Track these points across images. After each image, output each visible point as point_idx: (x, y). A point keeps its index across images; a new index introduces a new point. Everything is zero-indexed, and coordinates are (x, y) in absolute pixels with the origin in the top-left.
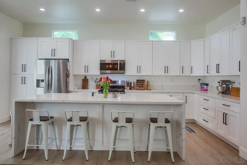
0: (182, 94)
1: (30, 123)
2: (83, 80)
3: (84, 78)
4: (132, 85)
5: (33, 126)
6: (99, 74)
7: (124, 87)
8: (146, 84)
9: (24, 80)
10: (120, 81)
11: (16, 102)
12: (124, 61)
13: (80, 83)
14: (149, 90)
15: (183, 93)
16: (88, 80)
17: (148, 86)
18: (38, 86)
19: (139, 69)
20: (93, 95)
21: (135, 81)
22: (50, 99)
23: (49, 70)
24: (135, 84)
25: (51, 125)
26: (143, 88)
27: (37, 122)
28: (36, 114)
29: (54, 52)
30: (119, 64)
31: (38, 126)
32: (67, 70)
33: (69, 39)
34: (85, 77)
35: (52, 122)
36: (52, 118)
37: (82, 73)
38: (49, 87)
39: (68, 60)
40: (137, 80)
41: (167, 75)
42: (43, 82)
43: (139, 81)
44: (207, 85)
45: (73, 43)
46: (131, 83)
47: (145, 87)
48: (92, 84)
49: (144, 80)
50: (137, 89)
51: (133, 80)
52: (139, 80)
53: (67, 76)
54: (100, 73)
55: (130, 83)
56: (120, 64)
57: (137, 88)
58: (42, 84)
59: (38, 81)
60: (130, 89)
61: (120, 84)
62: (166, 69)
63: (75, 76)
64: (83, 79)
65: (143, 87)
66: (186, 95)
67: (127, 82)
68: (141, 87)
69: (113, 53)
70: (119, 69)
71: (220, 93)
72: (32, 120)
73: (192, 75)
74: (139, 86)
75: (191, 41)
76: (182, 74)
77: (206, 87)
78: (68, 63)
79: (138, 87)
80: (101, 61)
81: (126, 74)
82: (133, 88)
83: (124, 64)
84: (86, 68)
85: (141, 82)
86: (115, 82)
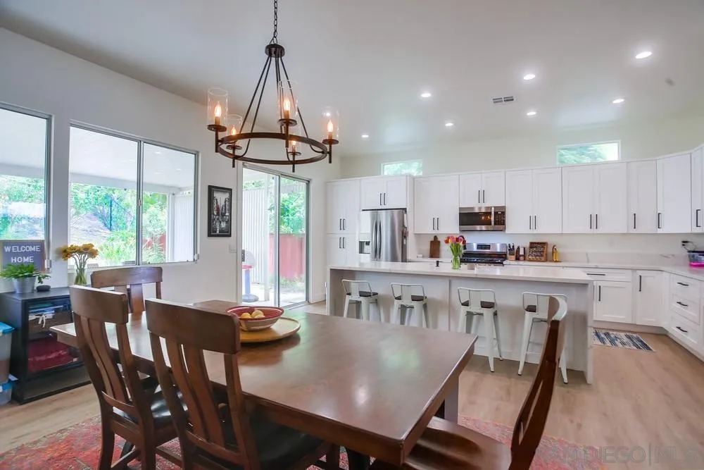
0: (630, 271)
1: (348, 298)
2: (432, 242)
3: (433, 239)
4: (522, 253)
5: (351, 302)
6: (458, 232)
7: (506, 255)
8: (550, 250)
9: (342, 243)
10: (498, 245)
11: (331, 269)
12: (504, 207)
13: (427, 247)
14: (556, 261)
15: (634, 270)
16: (439, 242)
17: (554, 254)
18: (361, 251)
19: (533, 222)
20: (438, 266)
21: (528, 245)
22: (378, 267)
23: (377, 227)
24: (527, 250)
25: (375, 304)
26: (543, 259)
27: (355, 297)
28: (355, 286)
29: (383, 197)
30: (493, 213)
31: (358, 303)
32: (404, 226)
33: (407, 176)
34: (435, 237)
35: (376, 300)
36: (375, 294)
37: (429, 230)
38: (377, 253)
39: (405, 209)
40: (531, 243)
41: (595, 232)
42: (369, 244)
43: (535, 245)
45: (413, 181)
46: (519, 248)
47: (546, 254)
48: (446, 249)
49: (544, 244)
50: (530, 260)
51: (523, 243)
52: (535, 243)
53: (404, 235)
54: (460, 231)
55: (516, 248)
56: (496, 213)
57: (531, 257)
58: (367, 249)
59: (361, 244)
60: (517, 259)
61: (499, 250)
62: (594, 221)
63: (418, 236)
65: (542, 256)
66: (640, 273)
67: (510, 247)
68: (537, 256)
69: (482, 195)
70: (493, 223)
72: (349, 294)
73: (660, 231)
74: (534, 253)
75: (657, 158)
76: (632, 231)
77: (702, 258)
78: (405, 215)
79: (534, 256)
80: (460, 208)
81: (507, 232)
82: (522, 258)
83: (503, 213)
84: (436, 222)
85: (539, 247)
86: (488, 247)
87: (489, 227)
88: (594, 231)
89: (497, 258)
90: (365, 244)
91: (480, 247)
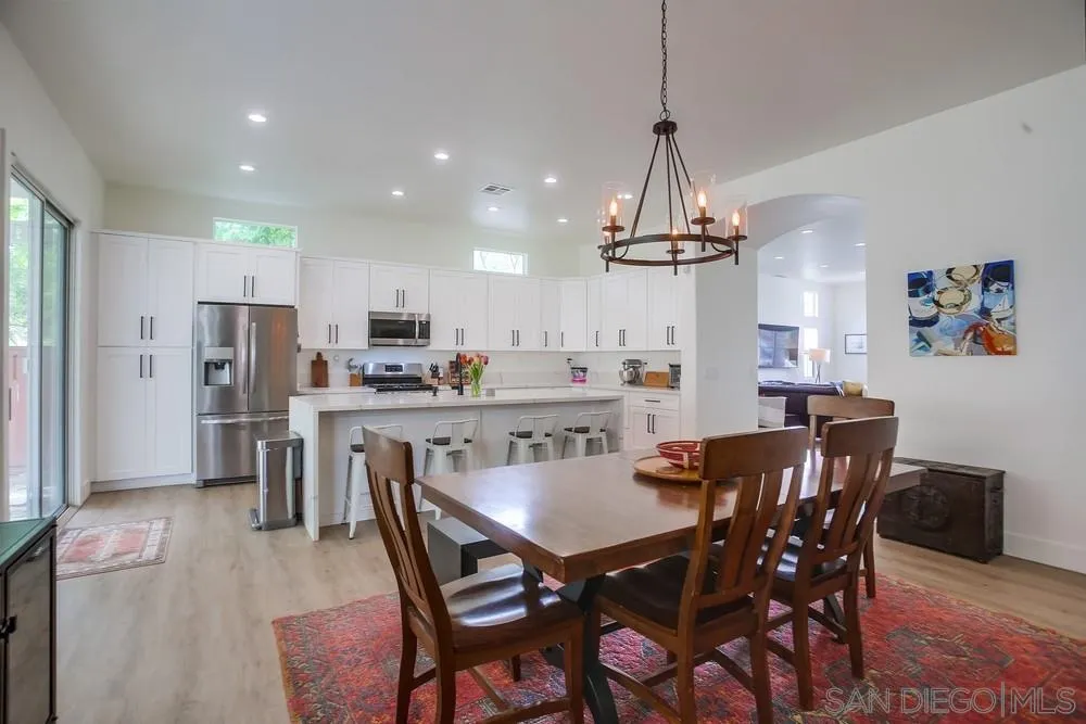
3: (315, 358)
4: (442, 375)
6: (364, 347)
7: (420, 378)
11: (320, 412)
12: (429, 315)
13: (305, 371)
16: (325, 362)
19: (460, 335)
21: (448, 364)
23: (250, 337)
24: (447, 371)
30: (417, 322)
32: (297, 335)
33: (297, 253)
34: (319, 355)
37: (320, 343)
39: (293, 308)
40: (451, 362)
41: (517, 350)
44: (584, 370)
46: (439, 368)
48: (337, 373)
51: (444, 363)
54: (369, 345)
56: (420, 323)
59: (207, 368)
62: (516, 337)
64: (313, 362)
69: (401, 297)
70: (417, 335)
73: (562, 349)
76: (544, 349)
77: (582, 374)
80: (370, 313)
81: (430, 348)
82: (441, 381)
83: (428, 323)
86: (398, 368)
87: (411, 341)
88: (515, 348)
89: (413, 383)
90: (212, 367)
91: (389, 368)
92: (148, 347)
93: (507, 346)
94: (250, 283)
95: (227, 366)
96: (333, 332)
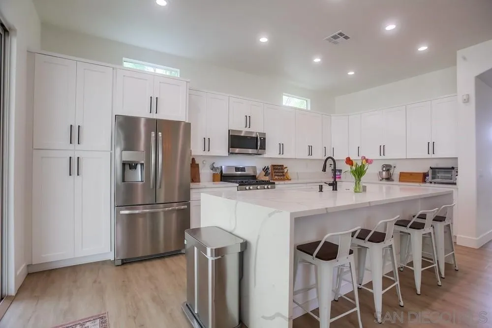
2: (191, 164)
6: (226, 154)
7: (255, 176)
9: (75, 168)
12: (264, 134)
16: (198, 165)
19: (281, 148)
21: (271, 167)
30: (259, 138)
33: (185, 82)
34: (194, 159)
37: (199, 151)
40: (273, 166)
43: (276, 167)
49: (282, 166)
54: (228, 153)
57: (276, 177)
62: (310, 150)
68: (281, 176)
69: (248, 120)
70: (258, 147)
71: (383, 179)
74: (278, 174)
77: (339, 173)
79: (278, 176)
80: (230, 131)
81: (265, 156)
83: (264, 139)
85: (279, 169)
86: (243, 169)
87: (256, 151)
88: (310, 157)
90: (127, 167)
91: (237, 169)
92: (75, 151)
93: (305, 155)
94: (154, 103)
95: (139, 166)
96: (207, 143)
